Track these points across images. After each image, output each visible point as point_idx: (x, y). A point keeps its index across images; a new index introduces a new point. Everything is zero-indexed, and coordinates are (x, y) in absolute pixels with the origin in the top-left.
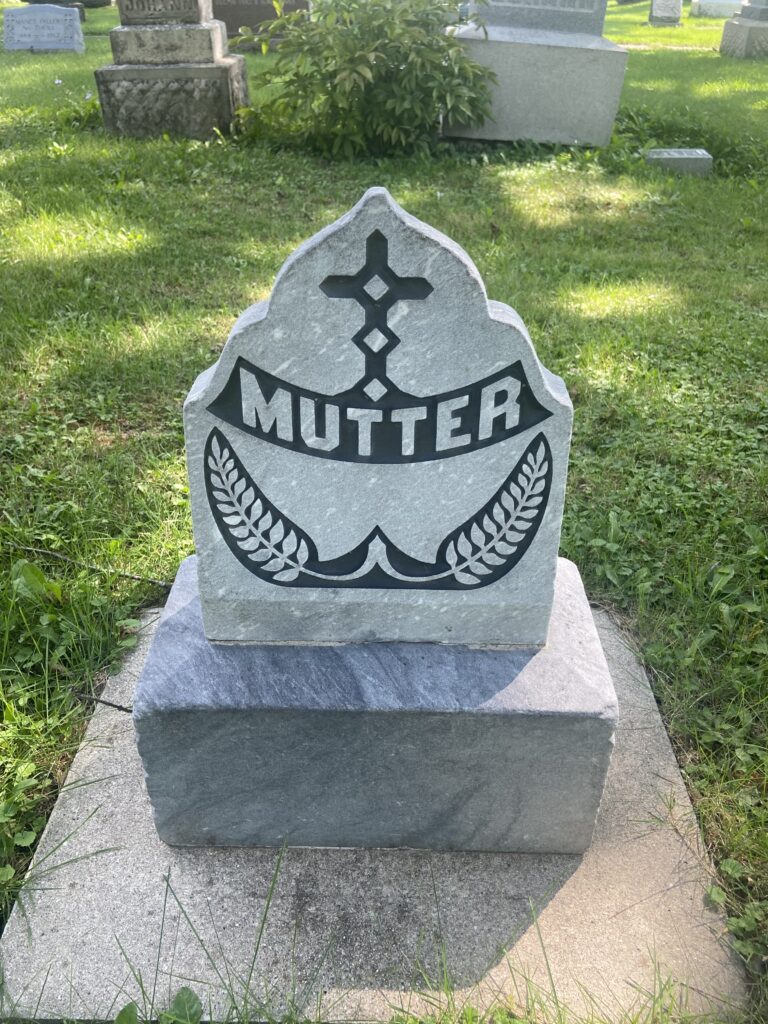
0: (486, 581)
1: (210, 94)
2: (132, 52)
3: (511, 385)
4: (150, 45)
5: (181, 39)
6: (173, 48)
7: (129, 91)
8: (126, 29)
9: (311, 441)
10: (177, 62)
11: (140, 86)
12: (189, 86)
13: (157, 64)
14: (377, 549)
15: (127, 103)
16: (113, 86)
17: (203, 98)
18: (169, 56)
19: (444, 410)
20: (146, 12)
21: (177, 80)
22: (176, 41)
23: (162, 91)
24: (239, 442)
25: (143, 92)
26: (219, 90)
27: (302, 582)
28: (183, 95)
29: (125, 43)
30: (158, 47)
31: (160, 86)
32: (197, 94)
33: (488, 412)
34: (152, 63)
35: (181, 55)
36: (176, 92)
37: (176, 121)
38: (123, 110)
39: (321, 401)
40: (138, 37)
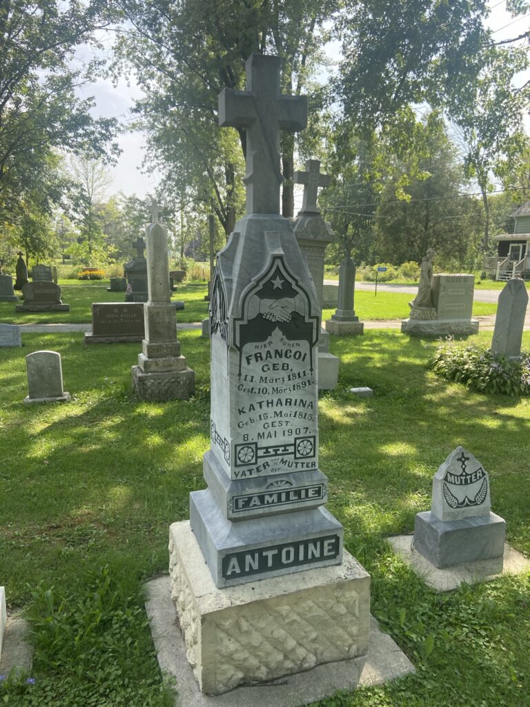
0: (482, 503)
1: (188, 382)
2: (153, 368)
3: (480, 471)
4: (161, 365)
5: (174, 362)
6: (170, 365)
7: (153, 383)
8: (151, 360)
9: (457, 483)
10: (171, 371)
11: (158, 381)
12: (179, 380)
13: (164, 372)
14: (467, 499)
15: (152, 388)
16: (146, 382)
17: (184, 384)
18: (169, 369)
19: (473, 475)
20: (159, 353)
21: (174, 378)
22: (172, 363)
23: (168, 382)
24: (448, 484)
25: (159, 383)
26: (191, 380)
27: (457, 507)
28: (176, 383)
29: (150, 365)
30: (164, 366)
31: (166, 380)
32: (182, 382)
33: (478, 475)
34: (161, 372)
35: (173, 368)
36: (174, 382)
37: (172, 393)
38: (149, 391)
39: (457, 476)
40: (156, 362)
